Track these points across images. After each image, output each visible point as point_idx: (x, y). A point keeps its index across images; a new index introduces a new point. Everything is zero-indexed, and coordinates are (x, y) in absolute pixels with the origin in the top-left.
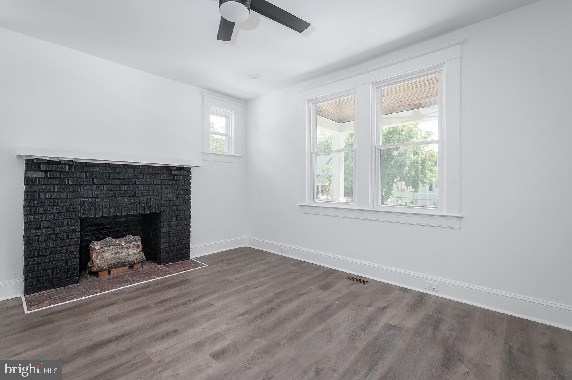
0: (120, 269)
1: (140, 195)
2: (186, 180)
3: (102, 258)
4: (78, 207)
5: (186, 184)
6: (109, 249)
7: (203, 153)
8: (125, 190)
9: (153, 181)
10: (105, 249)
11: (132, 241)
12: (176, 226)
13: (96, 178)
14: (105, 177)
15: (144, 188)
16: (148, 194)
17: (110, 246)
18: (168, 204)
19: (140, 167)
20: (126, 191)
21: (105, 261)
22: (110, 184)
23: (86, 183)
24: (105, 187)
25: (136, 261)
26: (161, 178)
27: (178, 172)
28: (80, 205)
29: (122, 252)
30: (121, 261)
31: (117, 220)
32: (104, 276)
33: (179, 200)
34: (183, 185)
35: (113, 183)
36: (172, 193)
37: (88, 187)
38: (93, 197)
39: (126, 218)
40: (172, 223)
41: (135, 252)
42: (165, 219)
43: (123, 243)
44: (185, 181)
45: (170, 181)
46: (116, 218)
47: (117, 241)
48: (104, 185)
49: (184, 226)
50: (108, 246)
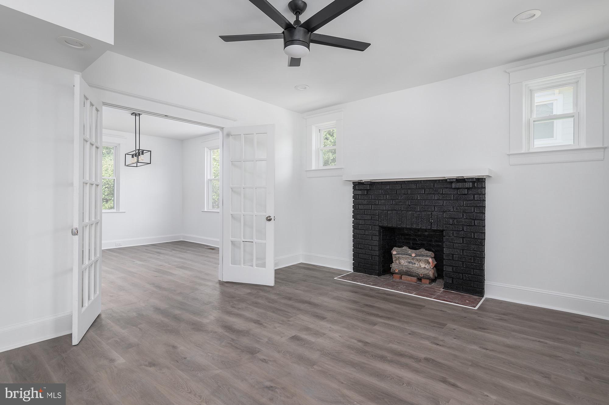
0: (409, 278)
1: (421, 210)
2: (476, 194)
3: (400, 263)
4: (377, 217)
5: (476, 199)
6: (403, 257)
7: (509, 155)
8: (408, 204)
9: (435, 196)
10: (400, 256)
11: (423, 256)
12: (463, 250)
13: (388, 194)
14: (394, 193)
15: (426, 203)
16: (430, 209)
17: (404, 254)
18: (451, 222)
19: (422, 182)
20: (410, 205)
21: (398, 266)
22: (398, 199)
23: (382, 198)
24: (394, 202)
25: (421, 275)
26: (443, 193)
27: (460, 185)
28: (378, 215)
29: (415, 264)
30: (409, 270)
31: (419, 233)
32: (396, 278)
33: (466, 219)
34: (472, 200)
35: (400, 198)
36: (457, 209)
37: (383, 201)
38: (386, 210)
39: (428, 233)
40: (457, 245)
41: (426, 267)
42: (448, 238)
43: (413, 255)
44: (474, 195)
45: (454, 196)
46: (419, 231)
47: (410, 251)
48: (393, 200)
49: (473, 251)
50: (403, 254)
